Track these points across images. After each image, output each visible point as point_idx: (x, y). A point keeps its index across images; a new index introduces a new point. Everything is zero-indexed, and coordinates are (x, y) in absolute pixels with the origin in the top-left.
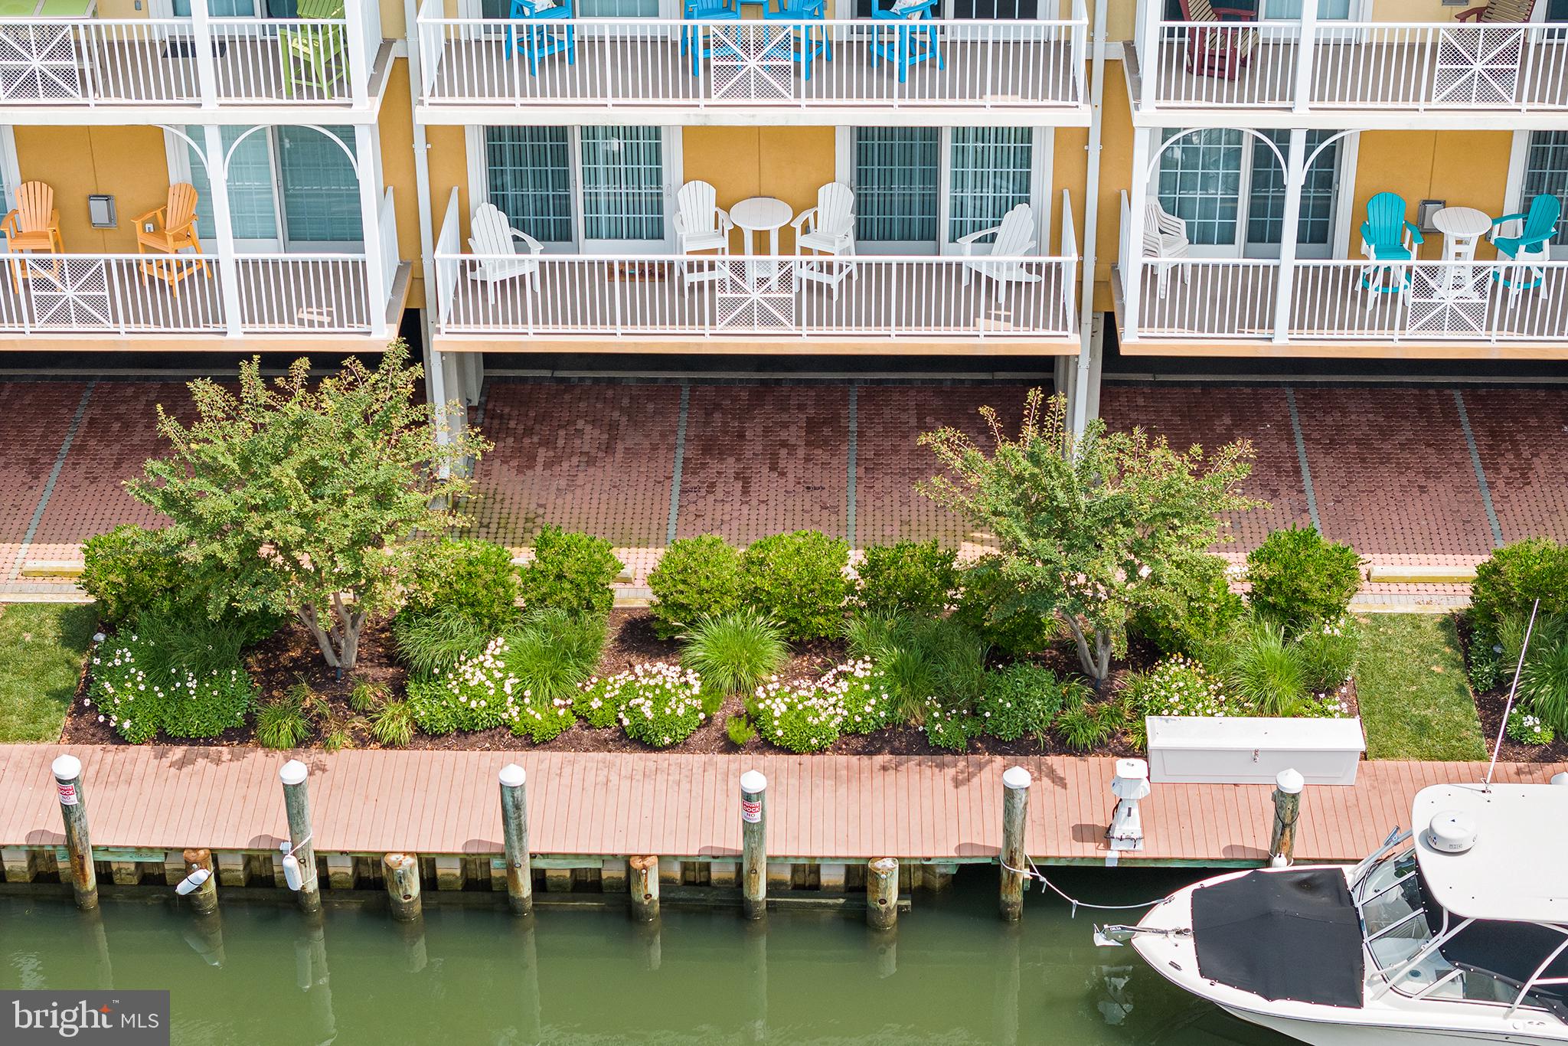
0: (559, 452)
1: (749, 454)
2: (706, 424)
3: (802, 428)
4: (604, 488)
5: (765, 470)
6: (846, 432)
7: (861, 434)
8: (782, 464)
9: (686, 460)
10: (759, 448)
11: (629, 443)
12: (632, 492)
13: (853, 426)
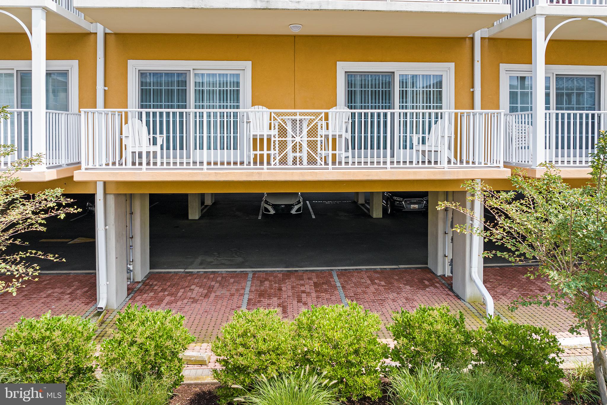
0: (177, 298)
1: (284, 296)
2: (261, 285)
3: (312, 286)
4: (199, 312)
5: (295, 302)
6: (335, 287)
7: (343, 287)
8: (304, 300)
9: (249, 300)
10: (290, 294)
11: (218, 293)
12: (215, 314)
13: (338, 284)
